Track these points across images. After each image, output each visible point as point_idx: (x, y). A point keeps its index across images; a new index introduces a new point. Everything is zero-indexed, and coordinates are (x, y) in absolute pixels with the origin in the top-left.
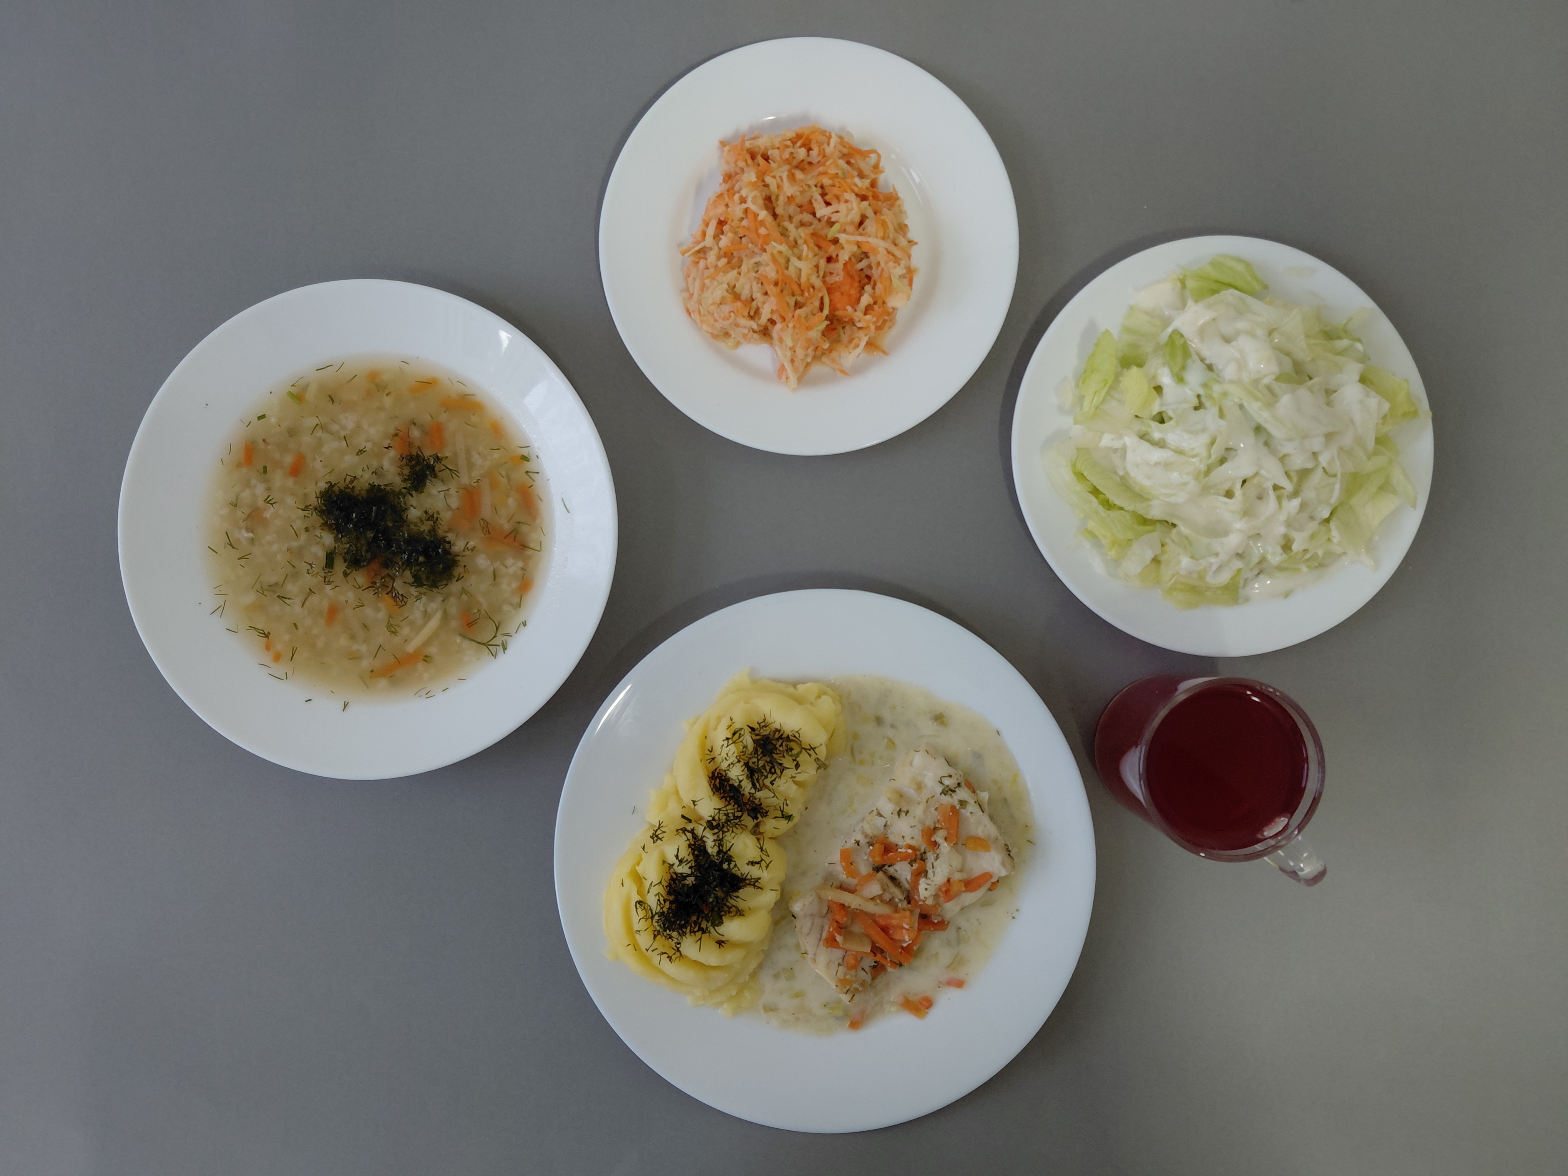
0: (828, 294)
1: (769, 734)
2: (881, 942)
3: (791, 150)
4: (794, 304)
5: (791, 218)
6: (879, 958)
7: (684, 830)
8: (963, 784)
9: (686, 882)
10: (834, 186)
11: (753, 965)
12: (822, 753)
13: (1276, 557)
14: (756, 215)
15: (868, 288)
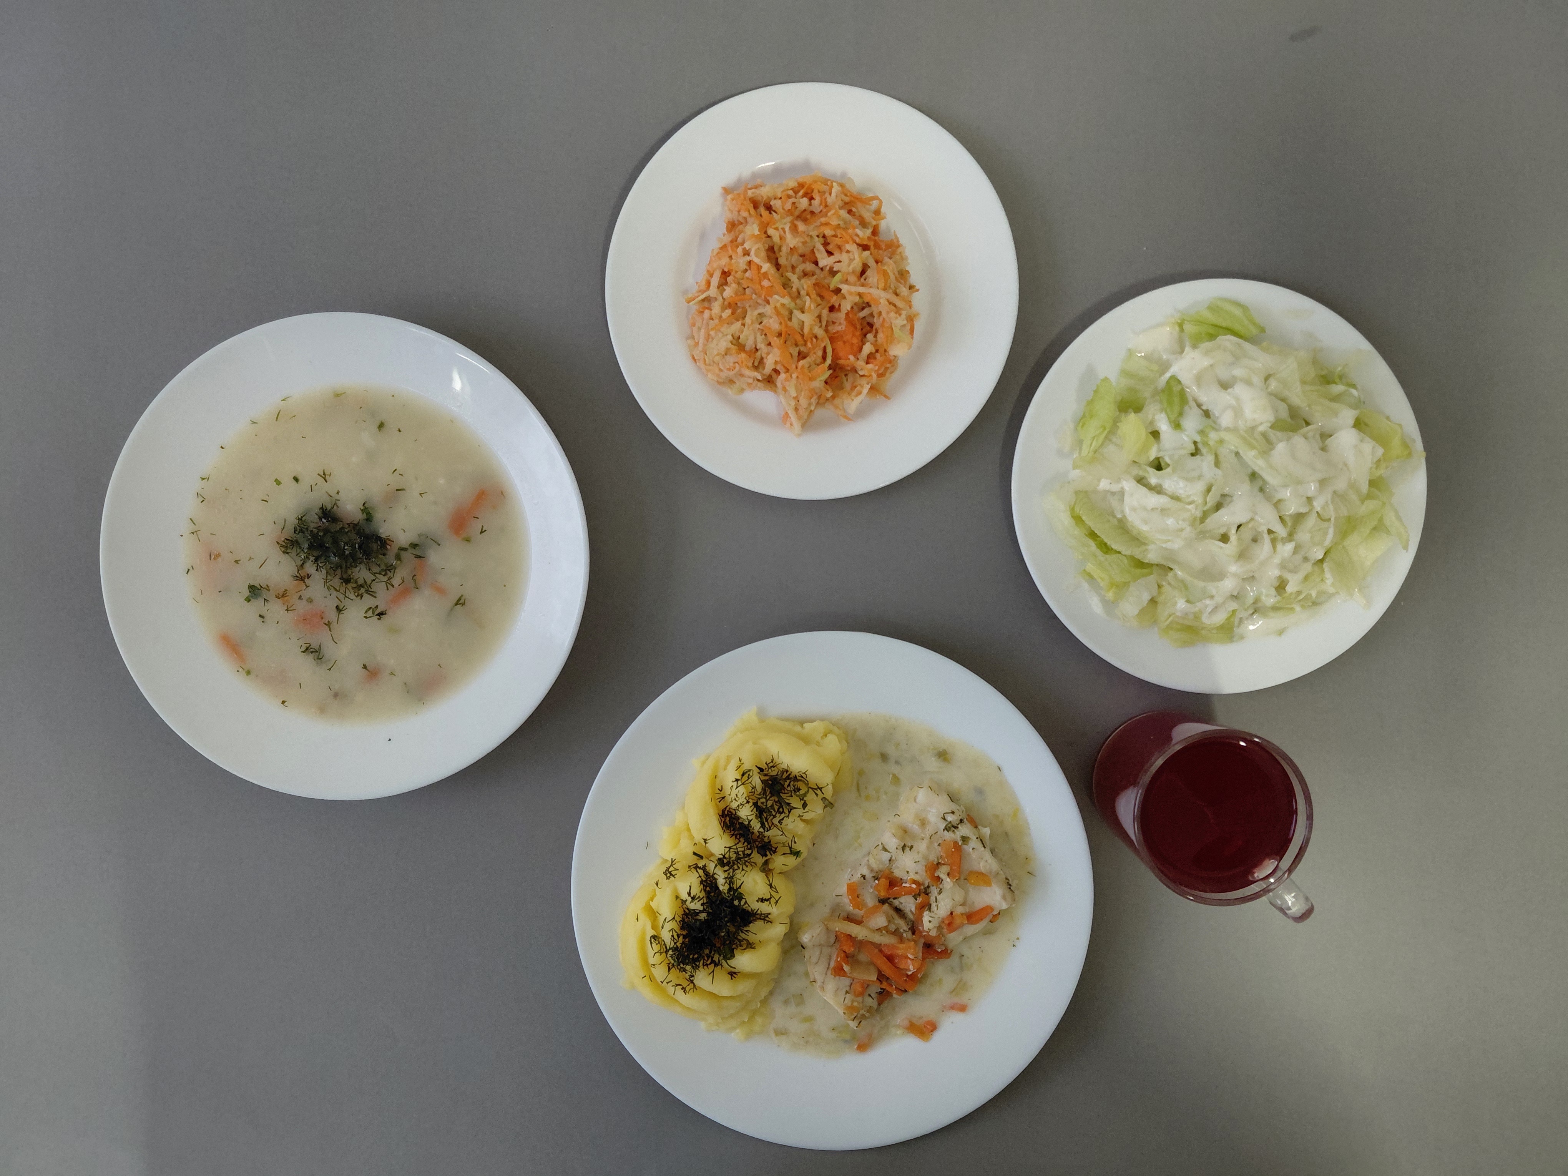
0: (831, 343)
1: (777, 775)
2: (887, 970)
3: (793, 200)
4: (797, 354)
5: (793, 268)
6: (885, 985)
7: (696, 867)
8: (965, 820)
9: (698, 918)
10: (835, 236)
11: (764, 993)
12: (829, 792)
13: (1270, 599)
14: (759, 268)
15: (870, 336)
